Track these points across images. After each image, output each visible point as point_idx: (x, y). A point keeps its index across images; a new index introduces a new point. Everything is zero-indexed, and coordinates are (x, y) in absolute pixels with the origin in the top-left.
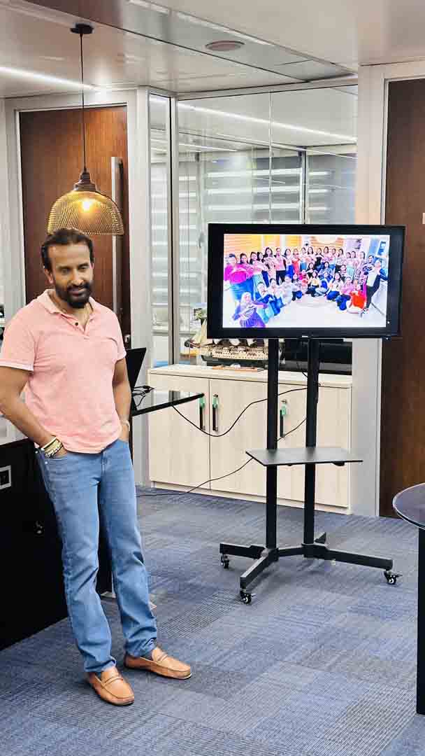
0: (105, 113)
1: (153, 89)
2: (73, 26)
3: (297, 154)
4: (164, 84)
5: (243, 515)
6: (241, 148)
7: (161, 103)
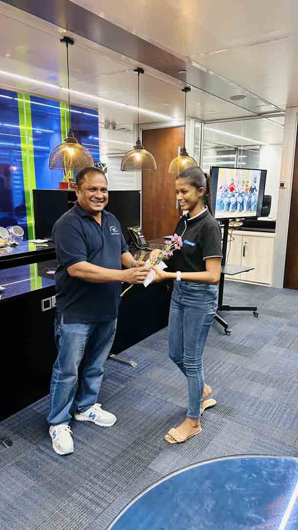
0: (177, 129)
2: (183, 88)
3: (234, 149)
4: (199, 117)
7: (198, 125)
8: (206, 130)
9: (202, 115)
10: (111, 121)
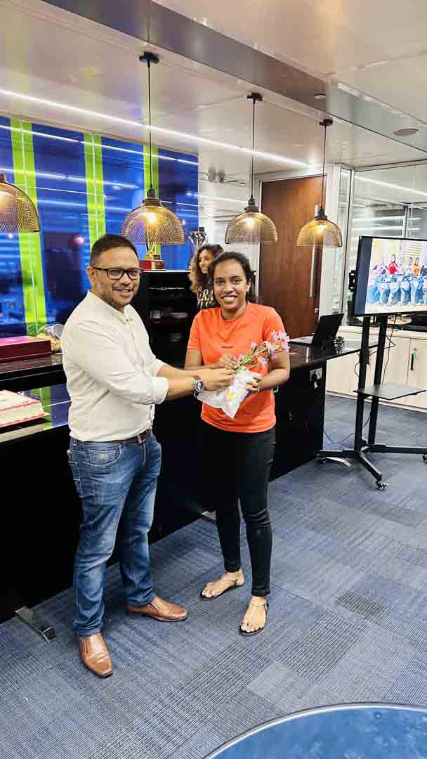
0: (312, 180)
1: (344, 165)
2: (322, 121)
3: (402, 208)
4: (348, 162)
5: (387, 414)
6: (369, 204)
7: (346, 174)
8: (358, 180)
9: (351, 159)
10: (217, 171)
